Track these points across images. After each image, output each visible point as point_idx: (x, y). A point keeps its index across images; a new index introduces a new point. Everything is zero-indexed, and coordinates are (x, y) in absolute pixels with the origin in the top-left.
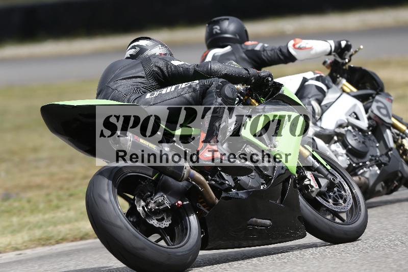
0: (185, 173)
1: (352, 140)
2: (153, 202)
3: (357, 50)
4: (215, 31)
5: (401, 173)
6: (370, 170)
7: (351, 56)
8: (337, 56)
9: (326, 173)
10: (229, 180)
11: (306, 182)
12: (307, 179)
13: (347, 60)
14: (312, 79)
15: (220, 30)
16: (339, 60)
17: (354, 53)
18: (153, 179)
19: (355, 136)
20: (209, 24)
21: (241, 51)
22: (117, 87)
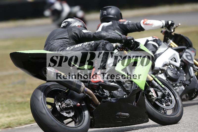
0: (82, 89)
1: (170, 73)
2: (64, 103)
3: (177, 26)
4: (104, 13)
5: (197, 89)
6: (179, 88)
7: (174, 29)
8: (166, 28)
9: (161, 89)
10: (107, 93)
11: (150, 94)
12: (151, 92)
13: (172, 31)
14: (151, 41)
15: (107, 13)
16: (168, 31)
17: (176, 27)
18: (66, 91)
19: (172, 70)
20: (102, 10)
21: (117, 24)
22: (53, 43)
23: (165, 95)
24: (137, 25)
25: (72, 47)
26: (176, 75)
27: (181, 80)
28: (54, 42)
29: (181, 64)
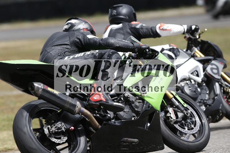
0: (77, 110)
1: (187, 90)
2: (54, 127)
3: (203, 31)
4: (114, 13)
7: (200, 35)
8: (189, 34)
9: (183, 109)
10: (111, 114)
11: (168, 115)
12: (169, 113)
13: (198, 37)
14: (167, 50)
15: (116, 13)
16: (192, 37)
17: (201, 33)
18: (59, 111)
19: (190, 87)
20: (111, 9)
21: (128, 27)
22: (50, 51)
23: (187, 116)
24: (152, 30)
25: (71, 57)
26: (194, 93)
27: (201, 99)
28: (51, 49)
29: (203, 79)
